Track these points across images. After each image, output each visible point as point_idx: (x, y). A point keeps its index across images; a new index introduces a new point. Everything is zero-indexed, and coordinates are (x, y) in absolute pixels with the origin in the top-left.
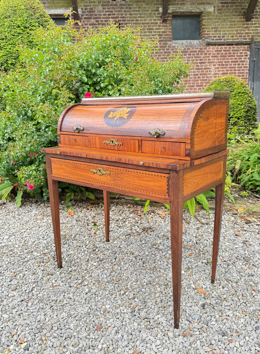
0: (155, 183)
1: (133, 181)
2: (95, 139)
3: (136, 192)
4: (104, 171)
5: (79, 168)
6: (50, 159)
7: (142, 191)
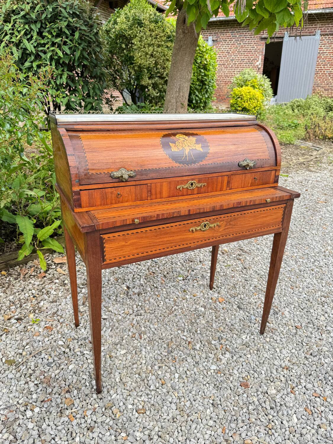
0: (272, 217)
1: (248, 222)
2: (161, 186)
3: (250, 233)
4: (212, 223)
5: (167, 234)
6: (101, 238)
7: (257, 230)
